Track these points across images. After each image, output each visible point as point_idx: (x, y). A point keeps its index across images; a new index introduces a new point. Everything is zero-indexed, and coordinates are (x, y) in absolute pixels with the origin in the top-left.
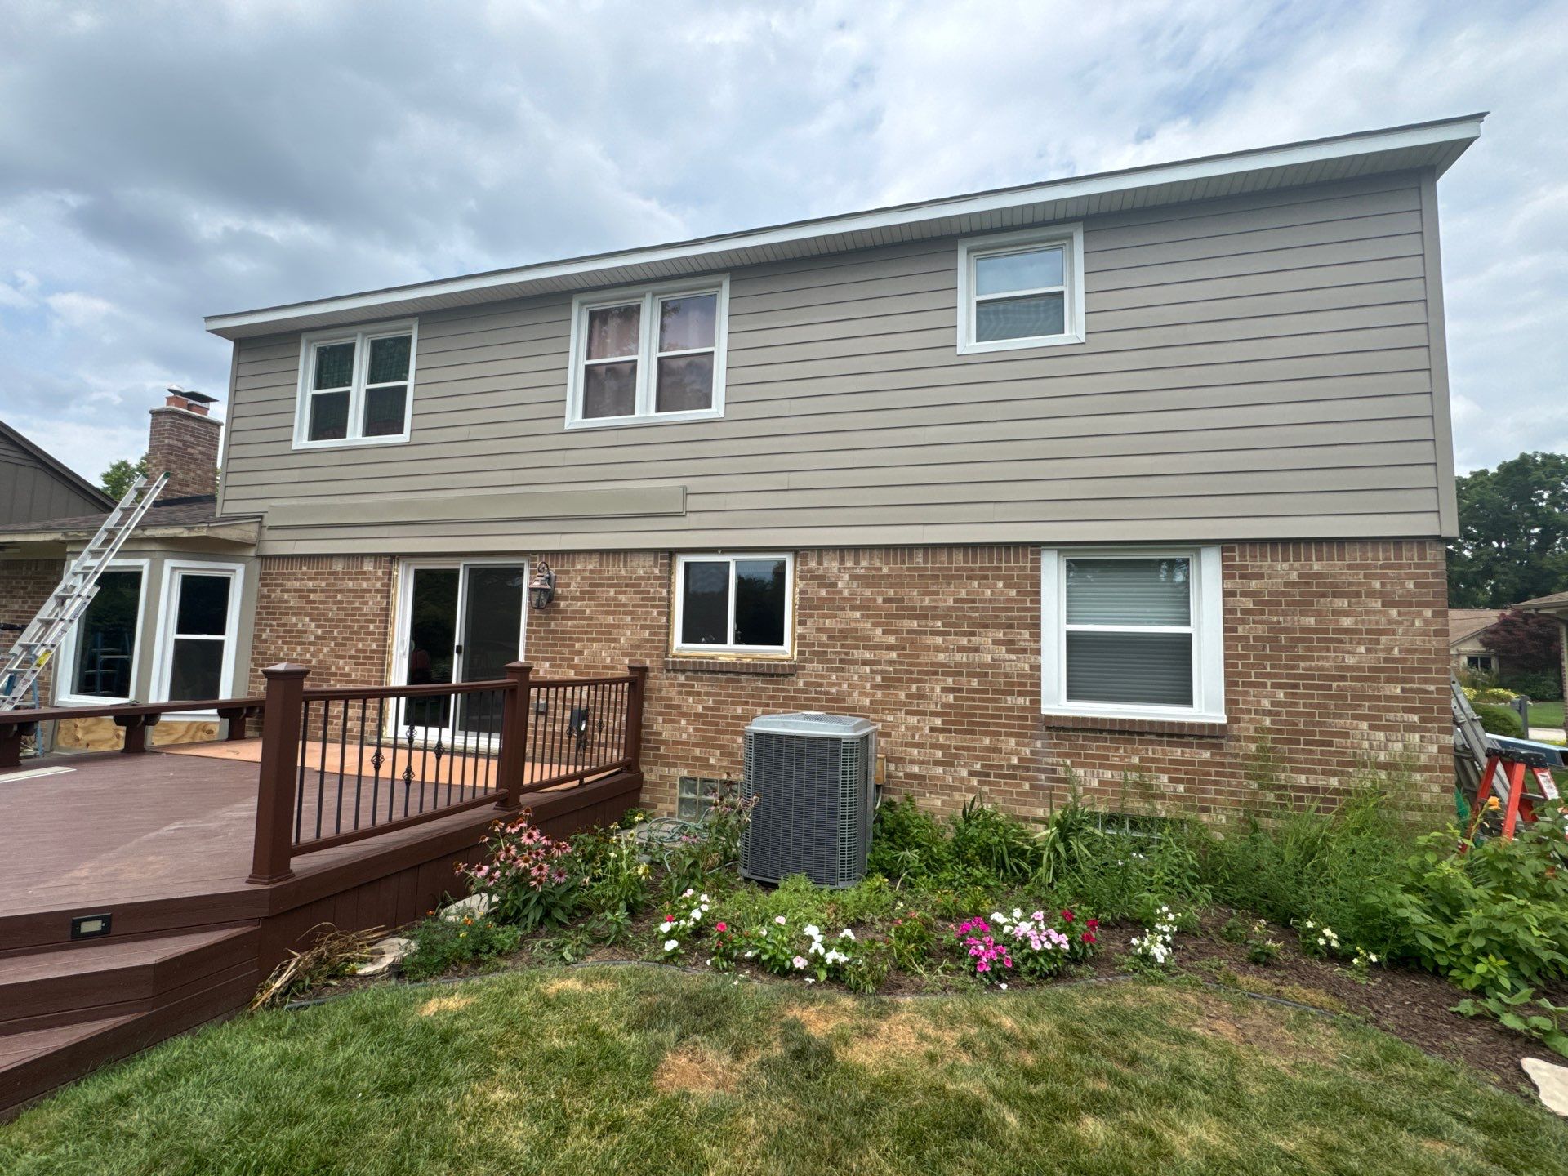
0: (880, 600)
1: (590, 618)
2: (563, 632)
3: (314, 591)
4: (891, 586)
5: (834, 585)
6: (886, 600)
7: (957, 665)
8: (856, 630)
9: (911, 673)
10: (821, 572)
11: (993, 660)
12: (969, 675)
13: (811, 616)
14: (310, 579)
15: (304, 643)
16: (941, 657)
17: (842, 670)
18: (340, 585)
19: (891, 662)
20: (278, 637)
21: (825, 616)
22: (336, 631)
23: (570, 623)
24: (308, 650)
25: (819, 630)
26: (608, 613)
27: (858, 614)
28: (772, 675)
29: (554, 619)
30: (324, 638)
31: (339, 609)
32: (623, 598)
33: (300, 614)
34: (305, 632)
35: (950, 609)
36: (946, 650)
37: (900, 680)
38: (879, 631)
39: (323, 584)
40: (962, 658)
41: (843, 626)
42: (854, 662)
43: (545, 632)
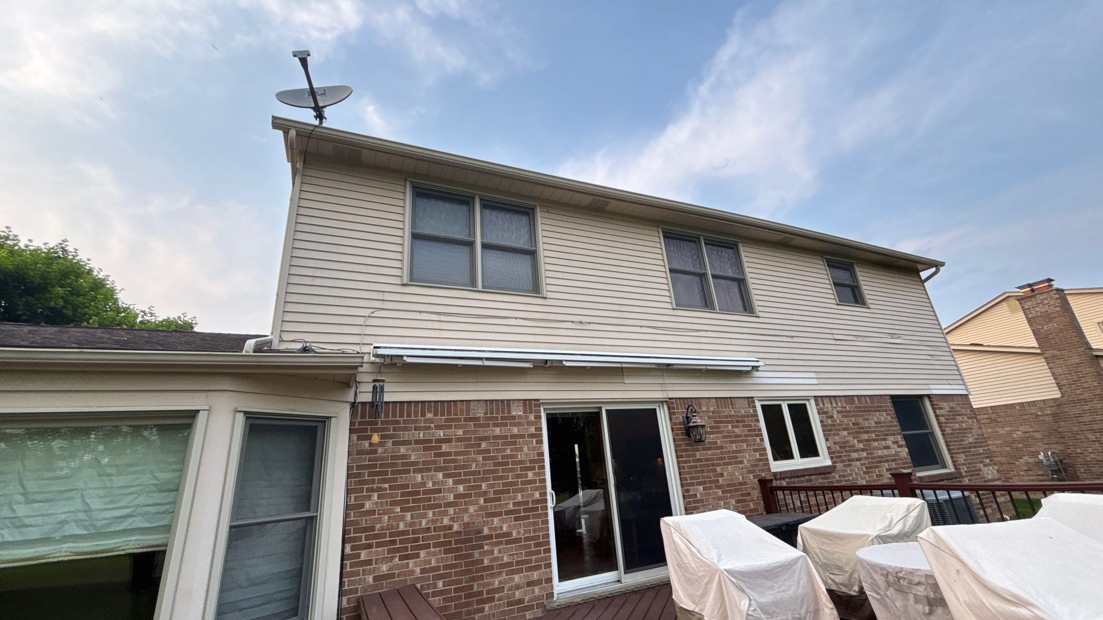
0: (851, 425)
1: (722, 448)
2: (707, 460)
3: (448, 441)
4: (853, 416)
5: (832, 417)
6: (854, 424)
7: (887, 456)
8: (848, 442)
9: (873, 463)
10: (825, 410)
11: (896, 452)
12: (892, 460)
13: (829, 435)
14: (438, 427)
15: (439, 506)
16: (880, 453)
17: (850, 465)
18: (482, 432)
19: (866, 458)
20: (393, 503)
21: (835, 435)
22: (484, 486)
23: (709, 452)
24: (445, 513)
25: (835, 443)
26: (732, 442)
27: (846, 433)
28: (824, 474)
29: (698, 450)
30: (469, 495)
31: (484, 459)
32: (736, 430)
33: (429, 470)
34: (439, 491)
35: (875, 427)
36: (881, 449)
37: (871, 468)
38: (856, 441)
39: (460, 432)
40: (886, 452)
41: (842, 440)
42: (852, 460)
43: (694, 461)
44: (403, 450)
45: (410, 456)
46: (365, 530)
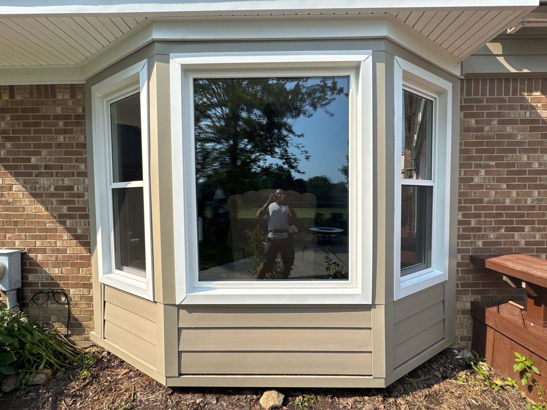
15: (545, 187)
44: (509, 129)
45: (516, 136)
46: (474, 201)
